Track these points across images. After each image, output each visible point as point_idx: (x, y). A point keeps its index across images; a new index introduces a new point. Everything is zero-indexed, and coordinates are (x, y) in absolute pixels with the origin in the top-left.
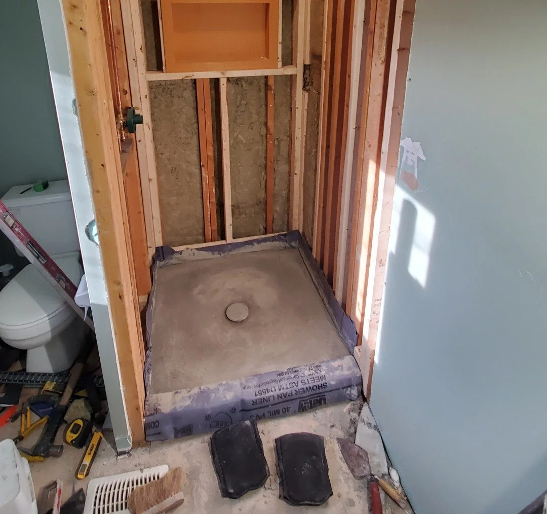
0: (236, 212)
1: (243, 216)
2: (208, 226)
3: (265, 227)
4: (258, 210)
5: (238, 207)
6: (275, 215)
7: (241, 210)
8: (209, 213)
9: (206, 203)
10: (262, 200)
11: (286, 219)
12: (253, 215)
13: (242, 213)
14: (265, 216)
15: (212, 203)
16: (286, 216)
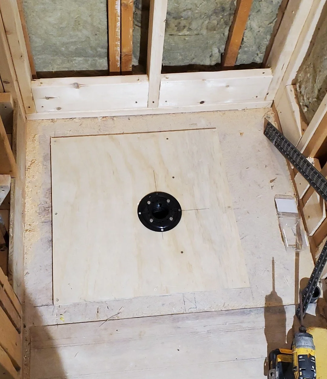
0: (173, 24)
1: (185, 32)
2: (116, 45)
3: (223, 51)
4: (215, 22)
5: (178, 17)
6: (248, 34)
7: (183, 23)
8: (118, 24)
9: (114, 4)
10: (227, 6)
11: (266, 42)
12: (204, 32)
13: (184, 27)
14: (227, 33)
15: (126, 6)
16: (269, 37)
